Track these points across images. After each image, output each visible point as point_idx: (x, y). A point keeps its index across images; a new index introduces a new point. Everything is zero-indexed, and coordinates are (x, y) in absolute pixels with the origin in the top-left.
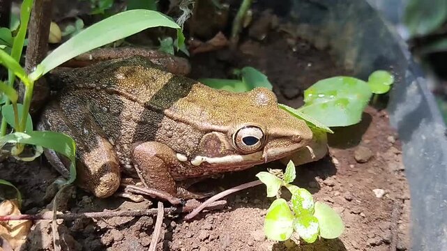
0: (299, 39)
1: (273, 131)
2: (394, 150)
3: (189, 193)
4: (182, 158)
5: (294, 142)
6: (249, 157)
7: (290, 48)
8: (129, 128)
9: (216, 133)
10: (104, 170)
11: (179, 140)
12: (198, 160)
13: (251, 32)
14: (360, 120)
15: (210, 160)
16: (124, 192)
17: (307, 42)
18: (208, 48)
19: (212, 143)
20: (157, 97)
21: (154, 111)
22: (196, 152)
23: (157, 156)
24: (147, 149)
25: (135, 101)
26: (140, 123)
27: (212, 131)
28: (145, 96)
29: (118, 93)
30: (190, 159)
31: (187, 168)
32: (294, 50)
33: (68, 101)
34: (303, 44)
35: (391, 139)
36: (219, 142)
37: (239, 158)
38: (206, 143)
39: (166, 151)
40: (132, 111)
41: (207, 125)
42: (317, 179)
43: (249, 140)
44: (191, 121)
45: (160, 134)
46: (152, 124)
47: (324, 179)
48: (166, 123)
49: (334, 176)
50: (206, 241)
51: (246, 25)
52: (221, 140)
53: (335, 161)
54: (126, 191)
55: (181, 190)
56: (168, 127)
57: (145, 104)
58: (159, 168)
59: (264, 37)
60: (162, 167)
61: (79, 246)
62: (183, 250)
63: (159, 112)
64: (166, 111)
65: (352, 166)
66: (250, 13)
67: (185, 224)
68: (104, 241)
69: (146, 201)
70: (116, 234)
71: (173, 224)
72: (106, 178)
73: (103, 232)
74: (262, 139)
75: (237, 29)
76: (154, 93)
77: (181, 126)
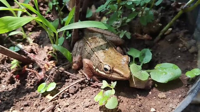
0: (184, 46)
2: (178, 100)
3: (97, 79)
4: (94, 67)
6: (107, 75)
7: (178, 47)
10: (75, 62)
11: (95, 62)
12: (97, 70)
14: (166, 82)
15: (99, 72)
16: (79, 70)
17: (187, 48)
18: (143, 38)
19: (101, 66)
20: (96, 48)
23: (87, 64)
25: (90, 46)
26: (89, 53)
27: (101, 63)
28: (93, 46)
29: (88, 43)
30: (96, 69)
31: (95, 72)
32: (179, 49)
34: (185, 48)
35: (180, 96)
37: (104, 74)
39: (91, 64)
40: (88, 49)
41: (101, 61)
43: (106, 69)
44: (99, 58)
45: (92, 58)
46: (91, 55)
47: (140, 96)
48: (94, 56)
49: (144, 97)
51: (165, 34)
53: (150, 93)
55: (95, 78)
59: (170, 40)
60: (87, 67)
61: (60, 78)
62: (82, 92)
63: (94, 52)
64: (95, 52)
65: (154, 97)
66: (171, 29)
67: (90, 87)
68: (66, 80)
69: (83, 75)
70: (71, 80)
71: (87, 85)
72: (74, 65)
73: (69, 78)
74: (110, 71)
75: (161, 34)
76: (96, 46)
77: (96, 58)
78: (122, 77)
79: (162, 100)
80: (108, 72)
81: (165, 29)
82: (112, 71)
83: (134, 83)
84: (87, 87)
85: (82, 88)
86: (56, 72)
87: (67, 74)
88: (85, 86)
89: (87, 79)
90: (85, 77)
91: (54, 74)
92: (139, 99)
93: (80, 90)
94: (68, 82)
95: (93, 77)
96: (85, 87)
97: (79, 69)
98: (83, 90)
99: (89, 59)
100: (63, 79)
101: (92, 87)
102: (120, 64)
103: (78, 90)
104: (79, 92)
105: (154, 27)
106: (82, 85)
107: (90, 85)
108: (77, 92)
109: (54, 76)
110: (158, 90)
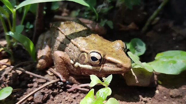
0: (179, 35)
1: (108, 58)
3: (75, 81)
4: (72, 62)
6: (95, 68)
8: (57, 44)
9: (85, 53)
10: (42, 58)
11: (73, 54)
12: (77, 64)
13: (155, 27)
14: (179, 73)
15: (81, 66)
17: (182, 36)
18: (127, 29)
19: (83, 58)
21: (68, 39)
22: (77, 61)
23: (60, 57)
24: (59, 54)
25: (63, 34)
28: (68, 32)
29: (59, 30)
30: (75, 63)
31: (74, 68)
32: (174, 39)
33: (48, 32)
36: (85, 58)
37: (90, 67)
38: (81, 57)
39: (67, 57)
40: (61, 37)
41: (84, 49)
42: (140, 96)
43: (94, 59)
44: (79, 46)
45: (67, 49)
46: (65, 44)
48: (70, 45)
49: (150, 98)
50: (67, 101)
52: (86, 57)
53: (157, 92)
54: (49, 70)
55: (72, 78)
56: (70, 47)
57: (66, 36)
58: (60, 63)
59: (159, 30)
60: (62, 63)
61: (18, 82)
62: (55, 101)
63: (70, 40)
64: (72, 40)
65: (165, 97)
66: (158, 19)
67: (67, 93)
68: (29, 85)
69: (55, 76)
70: (35, 85)
71: (61, 90)
72: (41, 61)
73: (33, 82)
74: (100, 60)
75: (147, 24)
76: (72, 33)
77: (75, 47)
78: (120, 67)
79: (178, 99)
81: (152, 17)
82: (103, 61)
83: (136, 77)
84: (62, 93)
85: (54, 95)
86: (13, 73)
87: (29, 75)
88: (59, 91)
89: (62, 80)
90: (58, 77)
91: (9, 77)
92: (144, 101)
93: (52, 97)
94: (31, 87)
95: (69, 78)
96: (59, 94)
97: (47, 68)
98: (57, 98)
99: (63, 51)
100: (24, 83)
101: (69, 92)
102: (112, 52)
103: (48, 98)
104: (50, 100)
105: (139, 15)
106: (53, 90)
107: (65, 89)
108: (47, 101)
109: (8, 79)
110: (166, 87)
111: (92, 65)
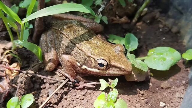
0: (165, 26)
1: (113, 63)
2: (183, 88)
3: (82, 79)
4: (79, 65)
5: (121, 71)
6: (101, 71)
7: (159, 28)
8: (63, 48)
9: (92, 58)
10: (50, 61)
11: (79, 57)
12: (84, 67)
13: (144, 18)
14: (168, 69)
15: (88, 69)
16: (56, 71)
17: (168, 28)
18: (120, 22)
19: (89, 62)
20: (76, 38)
21: (73, 43)
22: (84, 64)
23: (68, 61)
24: (66, 58)
25: (67, 38)
26: (67, 47)
27: (90, 57)
28: (72, 37)
29: (63, 34)
30: (81, 66)
31: (81, 69)
32: (161, 30)
33: (49, 32)
34: (166, 28)
35: (184, 82)
36: (92, 62)
37: (97, 71)
38: (88, 61)
39: (74, 60)
40: (66, 42)
41: (90, 55)
42: (138, 89)
43: (101, 65)
44: (85, 51)
45: (73, 53)
46: (71, 48)
47: (141, 90)
48: (76, 49)
49: (146, 91)
51: (142, 15)
53: (151, 84)
54: (57, 71)
55: (79, 77)
56: (76, 51)
57: (70, 40)
58: (68, 66)
59: (148, 21)
60: (70, 66)
61: (32, 85)
62: (68, 99)
63: (75, 44)
64: (77, 45)
65: (157, 89)
66: (146, 9)
67: (76, 90)
68: (42, 87)
69: (63, 77)
70: (47, 86)
71: (71, 89)
72: (50, 64)
73: (44, 83)
74: (107, 66)
75: (137, 15)
76: (75, 37)
77: (81, 52)
78: (123, 71)
79: (167, 90)
80: (104, 68)
81: (141, 9)
82: (109, 66)
83: (135, 76)
84: (72, 91)
85: (66, 93)
86: (26, 78)
87: (40, 78)
88: (69, 89)
89: (71, 80)
90: (67, 78)
91: (23, 82)
92: (141, 94)
93: (65, 97)
94: (44, 88)
95: (76, 77)
96: (69, 92)
97: (55, 69)
98: (68, 96)
99: (70, 54)
100: (37, 86)
101: (78, 90)
102: (115, 56)
103: (62, 98)
104: (63, 99)
105: (130, 8)
106: (64, 89)
107: (74, 87)
108: (61, 100)
109: (23, 84)
110: (158, 79)
111: (99, 69)
